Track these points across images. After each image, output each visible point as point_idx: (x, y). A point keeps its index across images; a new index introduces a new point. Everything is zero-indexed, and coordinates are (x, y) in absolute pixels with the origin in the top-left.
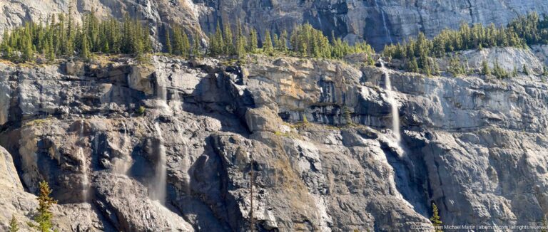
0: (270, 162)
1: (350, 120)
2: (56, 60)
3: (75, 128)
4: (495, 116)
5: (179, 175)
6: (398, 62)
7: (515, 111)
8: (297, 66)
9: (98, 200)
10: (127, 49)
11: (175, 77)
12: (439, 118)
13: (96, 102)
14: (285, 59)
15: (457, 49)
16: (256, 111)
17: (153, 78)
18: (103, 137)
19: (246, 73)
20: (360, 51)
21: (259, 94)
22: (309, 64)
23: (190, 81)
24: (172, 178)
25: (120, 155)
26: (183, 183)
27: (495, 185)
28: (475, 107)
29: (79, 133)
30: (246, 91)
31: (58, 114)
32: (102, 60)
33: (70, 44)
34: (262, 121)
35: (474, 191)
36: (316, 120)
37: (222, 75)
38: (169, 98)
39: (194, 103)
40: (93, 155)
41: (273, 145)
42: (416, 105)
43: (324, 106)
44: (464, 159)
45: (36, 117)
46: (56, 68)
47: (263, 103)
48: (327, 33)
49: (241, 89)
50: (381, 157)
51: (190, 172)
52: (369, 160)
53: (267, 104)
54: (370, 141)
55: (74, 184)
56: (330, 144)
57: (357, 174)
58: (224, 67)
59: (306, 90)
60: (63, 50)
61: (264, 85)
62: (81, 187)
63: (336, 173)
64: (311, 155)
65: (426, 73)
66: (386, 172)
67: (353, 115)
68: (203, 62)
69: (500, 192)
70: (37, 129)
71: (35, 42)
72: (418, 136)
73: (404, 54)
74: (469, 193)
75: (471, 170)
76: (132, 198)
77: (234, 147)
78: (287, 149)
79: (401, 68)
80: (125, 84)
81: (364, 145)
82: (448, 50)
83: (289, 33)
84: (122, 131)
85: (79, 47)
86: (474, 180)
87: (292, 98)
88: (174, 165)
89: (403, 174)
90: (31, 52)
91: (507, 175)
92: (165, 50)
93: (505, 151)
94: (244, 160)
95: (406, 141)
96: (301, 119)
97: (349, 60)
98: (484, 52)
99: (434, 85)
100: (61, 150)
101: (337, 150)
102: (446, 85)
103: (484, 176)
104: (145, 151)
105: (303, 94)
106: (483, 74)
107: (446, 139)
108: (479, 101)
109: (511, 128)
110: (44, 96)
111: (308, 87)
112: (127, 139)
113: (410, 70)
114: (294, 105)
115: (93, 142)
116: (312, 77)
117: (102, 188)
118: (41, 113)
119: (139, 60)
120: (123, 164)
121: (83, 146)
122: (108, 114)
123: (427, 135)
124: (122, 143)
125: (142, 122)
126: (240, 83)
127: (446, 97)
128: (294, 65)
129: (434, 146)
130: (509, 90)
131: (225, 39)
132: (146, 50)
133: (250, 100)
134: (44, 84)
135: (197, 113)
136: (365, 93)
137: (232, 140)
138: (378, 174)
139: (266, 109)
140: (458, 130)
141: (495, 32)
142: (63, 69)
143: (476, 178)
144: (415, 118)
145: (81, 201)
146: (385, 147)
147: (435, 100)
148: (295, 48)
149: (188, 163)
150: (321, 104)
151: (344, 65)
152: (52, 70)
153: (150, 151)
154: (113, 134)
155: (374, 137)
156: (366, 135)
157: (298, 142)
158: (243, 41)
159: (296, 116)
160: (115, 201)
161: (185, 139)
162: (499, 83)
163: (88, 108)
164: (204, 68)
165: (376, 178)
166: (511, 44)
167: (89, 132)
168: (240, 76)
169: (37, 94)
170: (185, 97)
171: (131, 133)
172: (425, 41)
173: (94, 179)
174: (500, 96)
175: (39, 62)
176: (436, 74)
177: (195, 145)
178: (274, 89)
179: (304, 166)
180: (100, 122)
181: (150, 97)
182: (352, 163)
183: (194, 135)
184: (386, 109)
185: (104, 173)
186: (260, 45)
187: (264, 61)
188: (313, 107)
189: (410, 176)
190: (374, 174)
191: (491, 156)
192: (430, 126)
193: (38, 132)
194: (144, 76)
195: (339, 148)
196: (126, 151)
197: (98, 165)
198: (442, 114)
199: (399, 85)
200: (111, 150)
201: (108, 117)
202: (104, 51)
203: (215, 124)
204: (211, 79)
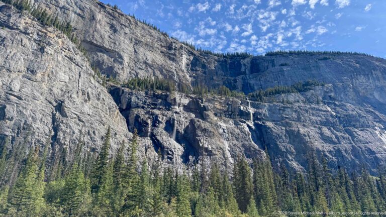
0: (210, 129)
1: (237, 117)
2: (144, 90)
3: (148, 113)
4: (287, 116)
5: (180, 131)
6: (253, 98)
7: (295, 115)
8: (220, 99)
9: (153, 137)
10: (168, 89)
11: (182, 100)
12: (267, 117)
13: (156, 105)
14: (216, 96)
15: (273, 94)
16: (206, 112)
17: (175, 99)
18: (157, 116)
19: (204, 100)
20: (240, 95)
21: (208, 107)
22: (224, 98)
23: (186, 101)
24: (178, 132)
25: (162, 123)
26: (181, 133)
27: (288, 140)
28: (280, 114)
29: (149, 115)
30: (204, 106)
31: (143, 107)
32: (159, 92)
33: (149, 85)
34: (208, 115)
35: (280, 142)
36: (225, 116)
37: (197, 100)
38: (179, 106)
39: (187, 108)
40: (153, 122)
41: (211, 123)
42: (259, 112)
43: (228, 112)
44: (276, 131)
45: (136, 108)
46: (144, 93)
47: (209, 110)
48: (230, 89)
49: (202, 105)
50: (247, 129)
51: (184, 130)
52: (243, 130)
53: (210, 110)
54: (243, 124)
55: (146, 131)
56: (230, 124)
57: (239, 134)
58: (197, 98)
59: (223, 107)
60: (147, 87)
61: (209, 104)
62: (148, 132)
63: (232, 134)
64: (224, 128)
65: (262, 102)
66: (249, 134)
67: (238, 115)
68: (191, 96)
69: (289, 143)
70: (136, 111)
71: (138, 83)
72: (260, 123)
73: (255, 96)
74: (278, 143)
75: (279, 135)
76: (164, 137)
77: (199, 123)
78: (216, 125)
79: (254, 100)
80: (166, 100)
81: (241, 125)
82: (270, 94)
83: (218, 88)
84: (163, 115)
85: (152, 87)
86: (280, 138)
87: (218, 109)
88: (179, 127)
89: (255, 135)
90: (136, 86)
91: (292, 137)
92: (179, 91)
93: (291, 129)
94: (202, 127)
95: (255, 124)
96: (221, 116)
97: (237, 97)
98: (283, 95)
99: (265, 106)
100: (142, 119)
101: (232, 126)
102: (269, 106)
103: (284, 137)
104: (170, 122)
105: (222, 108)
106: (283, 102)
107: (269, 124)
108: (281, 112)
109: (293, 121)
110: (139, 101)
111: (223, 105)
112: (164, 118)
113: (257, 101)
114: (219, 111)
115: (153, 118)
116: (225, 102)
117: (155, 133)
118: (137, 106)
119: (171, 93)
120: (162, 126)
121: (150, 118)
122: (159, 109)
123: (263, 123)
124: (163, 119)
125: (170, 113)
126: (202, 103)
127: (269, 110)
128: (219, 98)
129: (265, 126)
130: (292, 108)
131: (198, 89)
132: (173, 90)
133: (205, 108)
134: (140, 97)
135: (187, 112)
136: (242, 108)
137: (198, 121)
138: (246, 135)
139: (210, 112)
140: (274, 121)
141: (287, 88)
142: (146, 93)
143: (281, 137)
144: (258, 116)
145: (147, 137)
146: (248, 126)
147: (266, 111)
148: (220, 93)
149: (183, 127)
150: (227, 111)
151: (235, 99)
152: (143, 93)
153: (172, 122)
154: (160, 116)
155: (245, 122)
156: (242, 122)
157: (219, 123)
158: (204, 90)
159: (219, 115)
160: (158, 138)
161: (183, 120)
162: (288, 105)
163: (153, 107)
164: (191, 98)
165: (245, 136)
166: (293, 92)
167: (153, 114)
168: (202, 101)
169: (137, 100)
170: (184, 106)
171: (166, 116)
172: (262, 92)
173: (152, 130)
174: (289, 110)
175: (139, 90)
176: (266, 102)
177: (186, 122)
178: (213, 106)
179: (221, 131)
180: (157, 112)
181: (173, 105)
182: (237, 131)
183: (186, 118)
184: (249, 113)
185: (156, 128)
186: (209, 92)
187: (210, 97)
188: (225, 112)
189: (257, 136)
190: (244, 135)
191: (286, 130)
192: (264, 119)
193: (136, 113)
194: (172, 98)
195: (233, 126)
196: (164, 122)
197: (154, 125)
198: (268, 115)
199: (253, 106)
200: (159, 121)
201: (159, 110)
202: (160, 89)
203: (193, 116)
204: (193, 101)
